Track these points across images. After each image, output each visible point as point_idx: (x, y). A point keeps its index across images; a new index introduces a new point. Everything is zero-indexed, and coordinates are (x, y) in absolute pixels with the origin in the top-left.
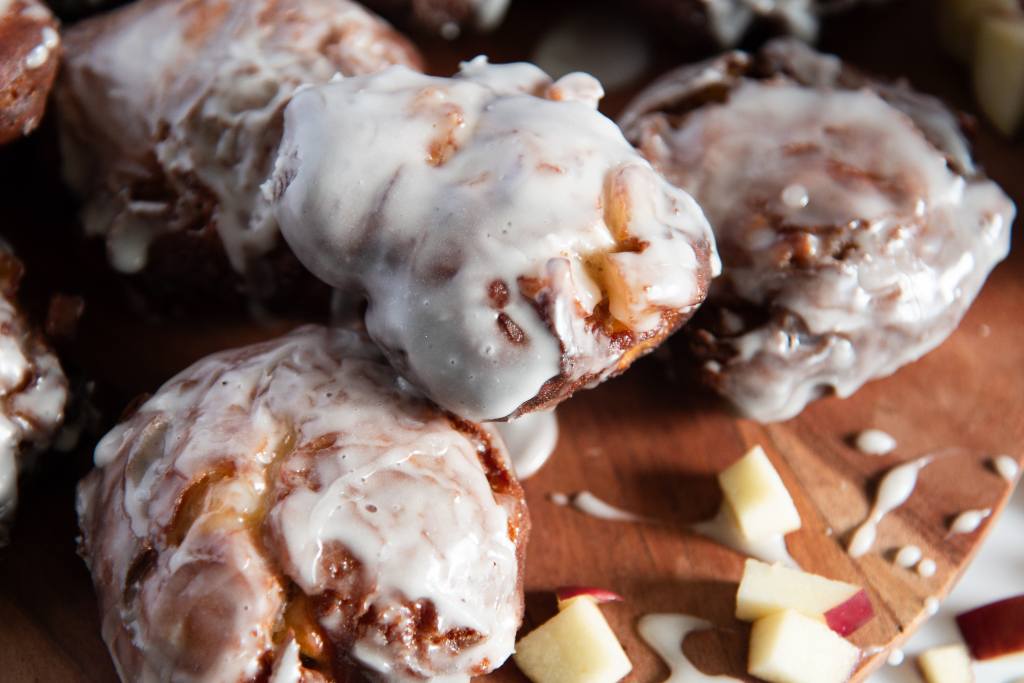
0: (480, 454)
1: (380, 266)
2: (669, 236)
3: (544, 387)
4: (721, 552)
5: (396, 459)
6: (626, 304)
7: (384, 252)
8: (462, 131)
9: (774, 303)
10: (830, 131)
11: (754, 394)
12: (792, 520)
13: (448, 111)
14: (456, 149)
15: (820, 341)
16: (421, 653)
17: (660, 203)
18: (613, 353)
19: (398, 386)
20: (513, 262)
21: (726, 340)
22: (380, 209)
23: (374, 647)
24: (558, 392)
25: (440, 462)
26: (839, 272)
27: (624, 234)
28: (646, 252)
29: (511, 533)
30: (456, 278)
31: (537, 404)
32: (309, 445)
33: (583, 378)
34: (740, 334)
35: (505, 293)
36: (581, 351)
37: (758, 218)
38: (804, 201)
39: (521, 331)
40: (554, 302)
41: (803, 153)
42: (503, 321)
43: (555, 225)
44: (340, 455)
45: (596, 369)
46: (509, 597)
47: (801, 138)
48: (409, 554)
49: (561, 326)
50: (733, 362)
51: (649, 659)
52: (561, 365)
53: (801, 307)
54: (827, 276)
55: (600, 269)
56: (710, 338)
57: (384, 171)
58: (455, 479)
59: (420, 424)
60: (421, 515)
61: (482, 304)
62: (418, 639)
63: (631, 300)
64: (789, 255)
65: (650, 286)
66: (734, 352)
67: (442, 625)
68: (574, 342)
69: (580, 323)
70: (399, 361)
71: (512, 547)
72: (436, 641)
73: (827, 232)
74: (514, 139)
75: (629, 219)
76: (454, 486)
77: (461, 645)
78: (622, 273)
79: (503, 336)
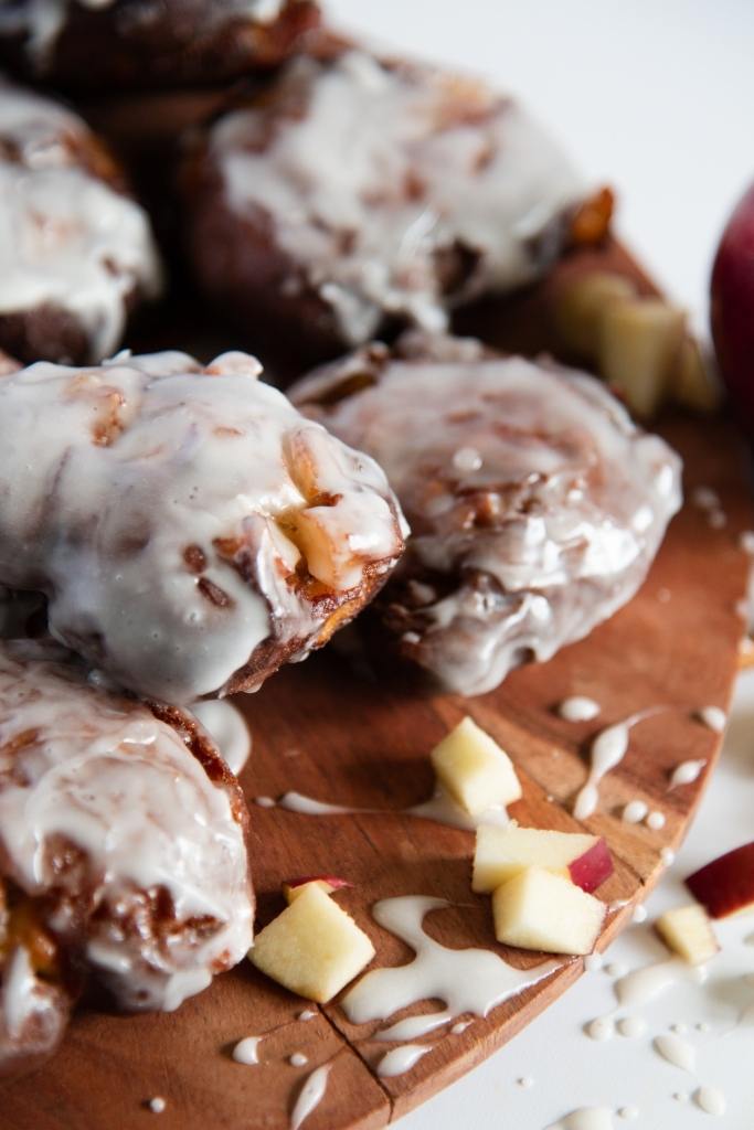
0: (187, 744)
1: (62, 549)
2: (359, 490)
3: (255, 652)
4: (444, 833)
5: (106, 747)
6: (329, 557)
7: (64, 533)
8: (125, 412)
9: (465, 565)
10: (489, 398)
11: (457, 661)
12: (512, 790)
13: (107, 393)
14: (122, 429)
15: (515, 600)
16: (162, 948)
17: (343, 463)
18: (317, 618)
19: (91, 681)
20: (206, 526)
21: (420, 611)
22: (55, 490)
23: (111, 945)
24: (267, 661)
25: (151, 749)
26: (524, 524)
27: (314, 491)
28: (340, 503)
29: (235, 817)
30: (148, 547)
31: (247, 676)
32: (9, 745)
33: (292, 642)
34: (433, 603)
35: (201, 557)
36: (289, 611)
37: (433, 485)
38: (477, 464)
39: (225, 595)
40: (255, 560)
41: (464, 420)
42: (204, 586)
43: (243, 486)
44: (46, 748)
45: (303, 633)
46: (242, 884)
47: (461, 407)
48: (137, 839)
49: (265, 586)
50: (431, 629)
51: (391, 943)
52: (271, 625)
53: (492, 565)
54: (514, 530)
55: (295, 529)
56: (403, 611)
57: (52, 454)
58: (171, 762)
59: (124, 714)
60: (144, 798)
61: (180, 571)
62: (157, 933)
63: (334, 551)
64: (472, 516)
65: (352, 534)
66: (431, 620)
67: (180, 913)
68: (280, 601)
69: (282, 584)
70: (94, 647)
71: (238, 829)
72: (176, 931)
73: (507, 490)
74: (183, 411)
75: (316, 475)
76: (171, 769)
77: (201, 934)
78: (321, 525)
79: (206, 602)
